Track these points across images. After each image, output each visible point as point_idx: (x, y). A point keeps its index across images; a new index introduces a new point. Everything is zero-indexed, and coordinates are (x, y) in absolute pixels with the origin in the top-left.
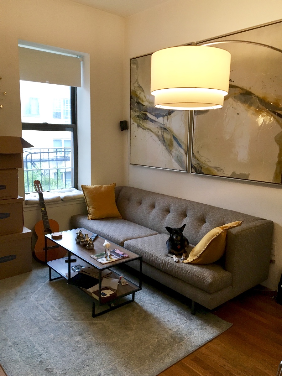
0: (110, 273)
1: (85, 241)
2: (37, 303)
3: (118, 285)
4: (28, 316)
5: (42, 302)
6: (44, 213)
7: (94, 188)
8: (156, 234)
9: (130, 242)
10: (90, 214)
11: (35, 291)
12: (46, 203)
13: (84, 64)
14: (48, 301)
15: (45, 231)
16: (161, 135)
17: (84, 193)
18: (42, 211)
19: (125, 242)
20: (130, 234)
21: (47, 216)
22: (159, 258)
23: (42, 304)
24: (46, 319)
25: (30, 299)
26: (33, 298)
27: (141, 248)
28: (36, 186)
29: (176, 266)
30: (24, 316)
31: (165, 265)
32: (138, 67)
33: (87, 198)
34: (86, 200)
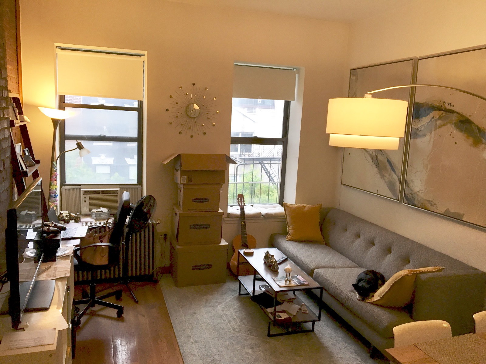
0: (293, 299)
1: (271, 262)
2: (222, 312)
3: (298, 311)
4: (212, 322)
5: (227, 313)
6: (244, 228)
7: (297, 207)
8: (357, 267)
9: (320, 271)
10: (289, 235)
11: (223, 302)
12: (247, 218)
13: (299, 77)
14: (232, 314)
15: (242, 246)
16: (375, 156)
17: (285, 212)
18: (242, 225)
19: (316, 270)
20: (324, 263)
21: (246, 232)
22: (343, 293)
23: (227, 315)
24: (227, 328)
25: (217, 308)
26: (219, 308)
27: (329, 278)
28: (240, 200)
29: (357, 304)
30: (209, 321)
31: (348, 300)
32: (357, 79)
33: (288, 217)
34: (287, 219)
